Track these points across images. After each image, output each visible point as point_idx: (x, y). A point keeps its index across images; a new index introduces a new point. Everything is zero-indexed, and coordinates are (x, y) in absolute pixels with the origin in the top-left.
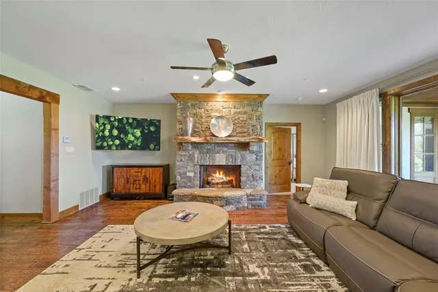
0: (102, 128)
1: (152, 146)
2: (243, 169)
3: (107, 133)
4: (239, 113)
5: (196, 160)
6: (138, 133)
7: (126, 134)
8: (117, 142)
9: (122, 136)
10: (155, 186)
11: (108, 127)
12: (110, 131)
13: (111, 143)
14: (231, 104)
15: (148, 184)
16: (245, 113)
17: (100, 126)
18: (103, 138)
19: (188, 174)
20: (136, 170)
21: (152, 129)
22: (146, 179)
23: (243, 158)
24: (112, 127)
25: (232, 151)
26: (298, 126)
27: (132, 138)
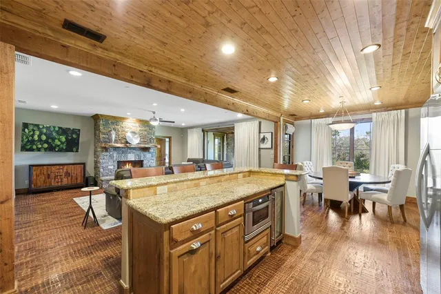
0: (32, 133)
1: (74, 149)
2: (145, 162)
3: (36, 138)
4: (142, 130)
5: (115, 158)
6: (63, 139)
7: (54, 139)
8: (46, 146)
9: (50, 141)
10: (77, 179)
11: (37, 133)
12: (39, 136)
13: (40, 146)
14: (137, 125)
15: (70, 178)
16: (146, 130)
17: (29, 132)
18: (33, 142)
19: (109, 167)
20: (58, 167)
21: (74, 136)
22: (68, 174)
23: (145, 156)
24: (41, 134)
25: (138, 152)
26: (170, 138)
27: (59, 143)
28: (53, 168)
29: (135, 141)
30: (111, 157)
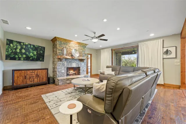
0: (15, 47)
1: (41, 59)
2: (81, 68)
3: (18, 51)
4: (80, 49)
5: (65, 65)
6: (35, 53)
7: (29, 52)
8: (24, 56)
9: (27, 53)
10: (43, 79)
11: (19, 47)
12: (20, 50)
13: (21, 56)
14: (77, 45)
15: (39, 78)
16: (81, 49)
17: (13, 46)
18: (16, 53)
19: (62, 71)
20: (31, 71)
21: (41, 52)
22: (37, 76)
23: (81, 64)
24: (22, 48)
25: (78, 62)
26: (91, 55)
27: (32, 55)
28: (28, 72)
29: (77, 55)
30: (63, 65)
